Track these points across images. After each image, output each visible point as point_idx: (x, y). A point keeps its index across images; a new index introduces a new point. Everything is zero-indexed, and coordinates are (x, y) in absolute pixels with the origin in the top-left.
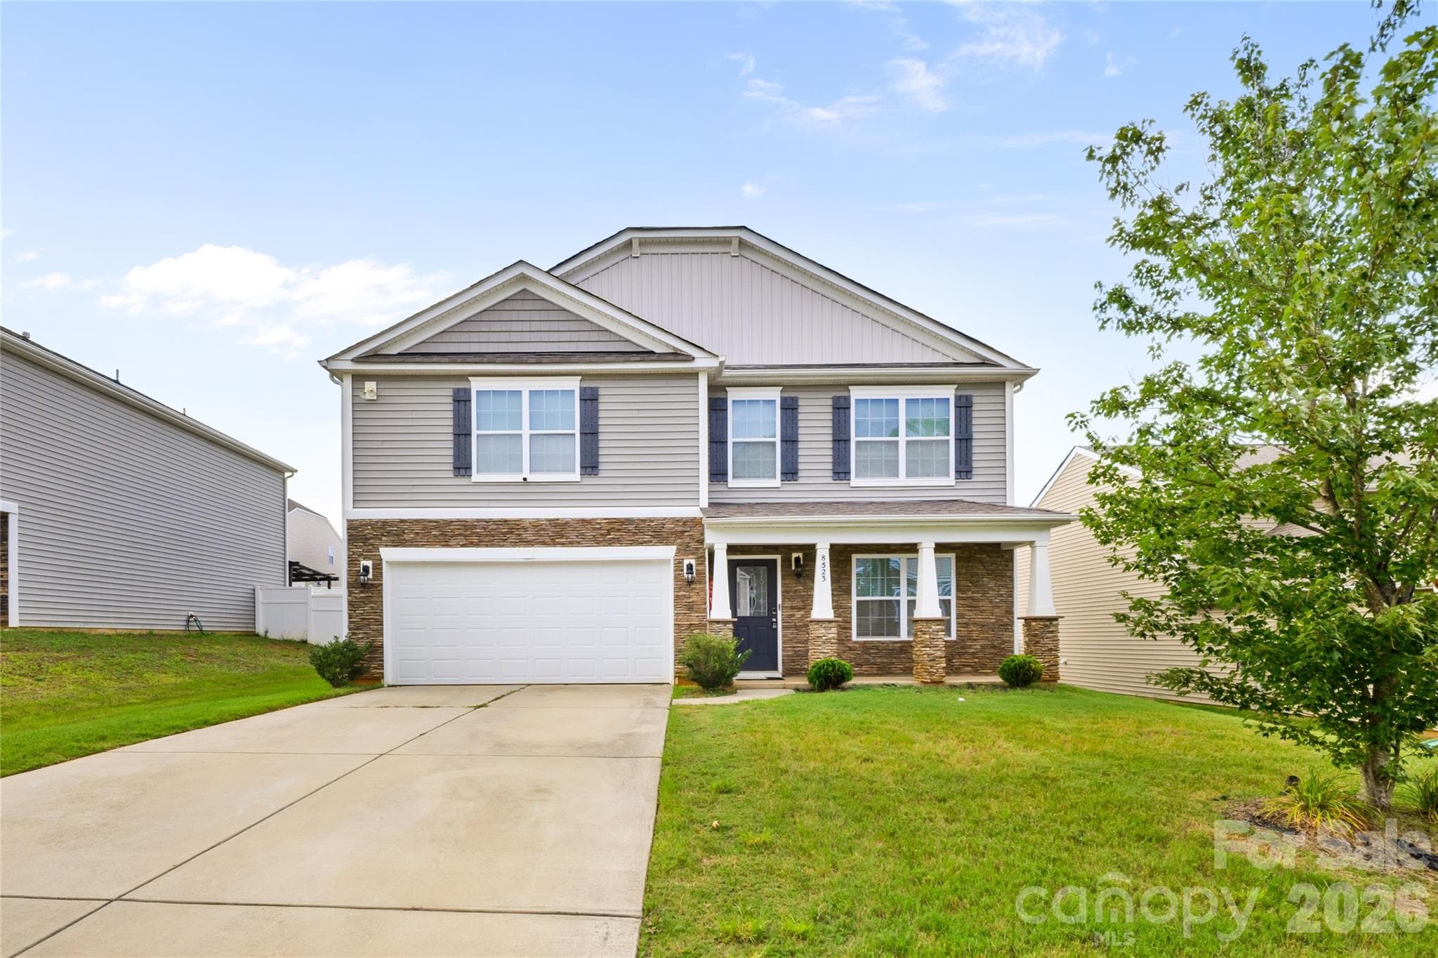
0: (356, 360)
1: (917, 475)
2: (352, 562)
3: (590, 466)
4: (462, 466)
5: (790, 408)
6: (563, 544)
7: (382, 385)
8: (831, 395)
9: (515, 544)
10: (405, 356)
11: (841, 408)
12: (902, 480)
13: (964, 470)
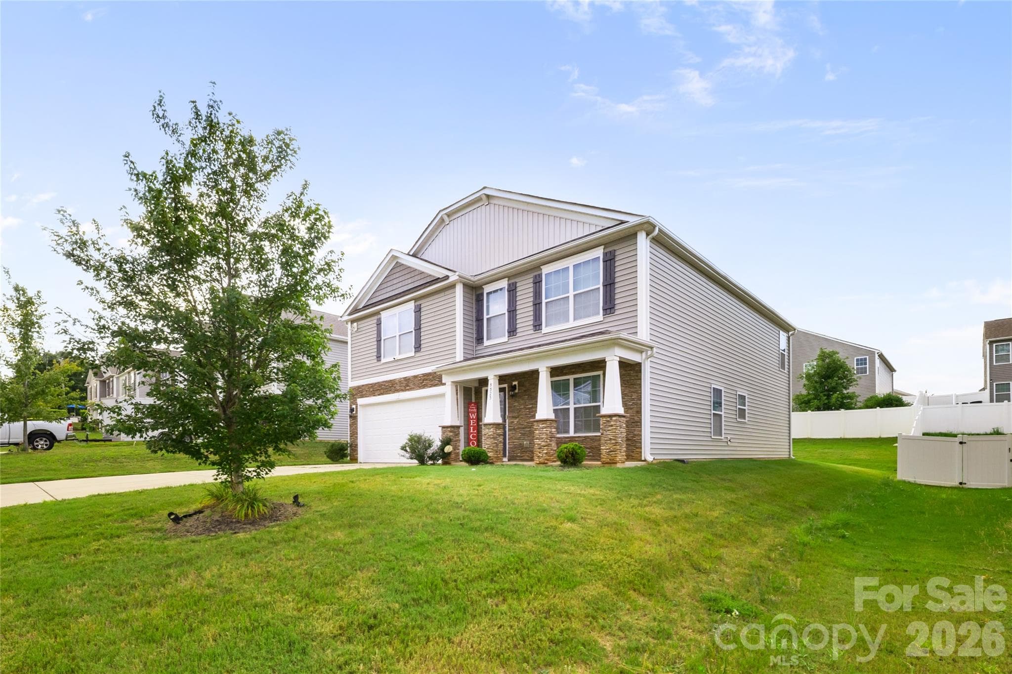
0: (350, 314)
1: (581, 318)
2: (351, 406)
3: (418, 347)
4: (379, 358)
5: (512, 290)
6: (408, 390)
7: (359, 323)
8: (532, 275)
9: (394, 392)
10: (366, 307)
11: (537, 282)
12: (572, 323)
13: (609, 307)
